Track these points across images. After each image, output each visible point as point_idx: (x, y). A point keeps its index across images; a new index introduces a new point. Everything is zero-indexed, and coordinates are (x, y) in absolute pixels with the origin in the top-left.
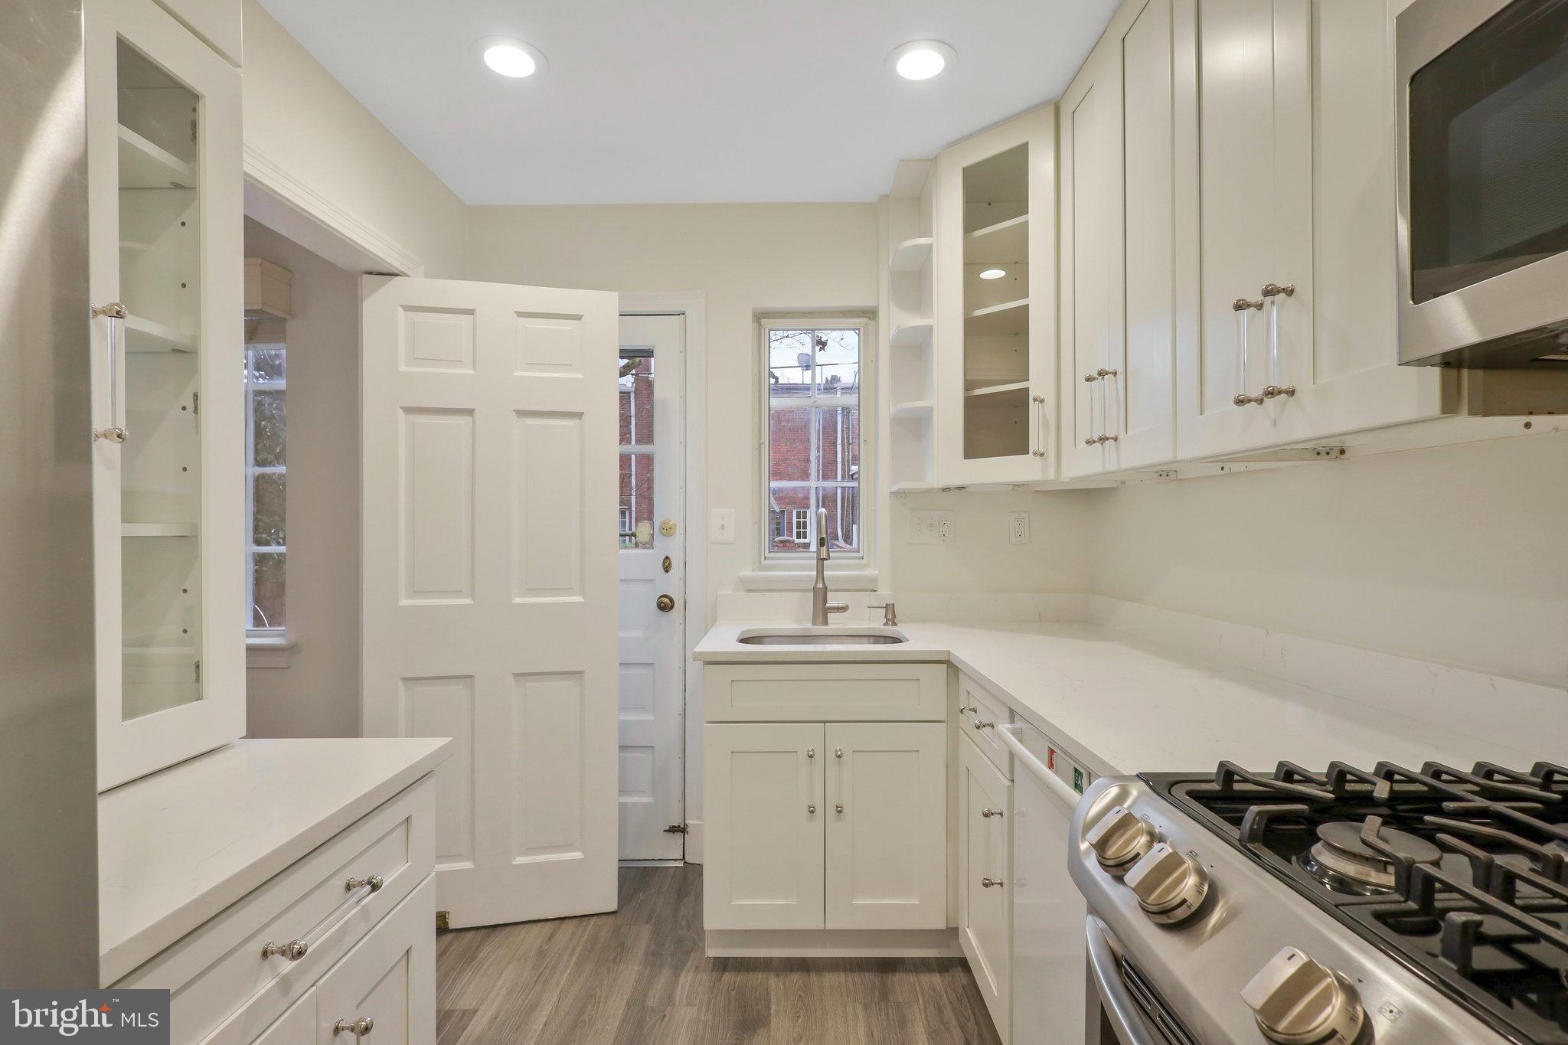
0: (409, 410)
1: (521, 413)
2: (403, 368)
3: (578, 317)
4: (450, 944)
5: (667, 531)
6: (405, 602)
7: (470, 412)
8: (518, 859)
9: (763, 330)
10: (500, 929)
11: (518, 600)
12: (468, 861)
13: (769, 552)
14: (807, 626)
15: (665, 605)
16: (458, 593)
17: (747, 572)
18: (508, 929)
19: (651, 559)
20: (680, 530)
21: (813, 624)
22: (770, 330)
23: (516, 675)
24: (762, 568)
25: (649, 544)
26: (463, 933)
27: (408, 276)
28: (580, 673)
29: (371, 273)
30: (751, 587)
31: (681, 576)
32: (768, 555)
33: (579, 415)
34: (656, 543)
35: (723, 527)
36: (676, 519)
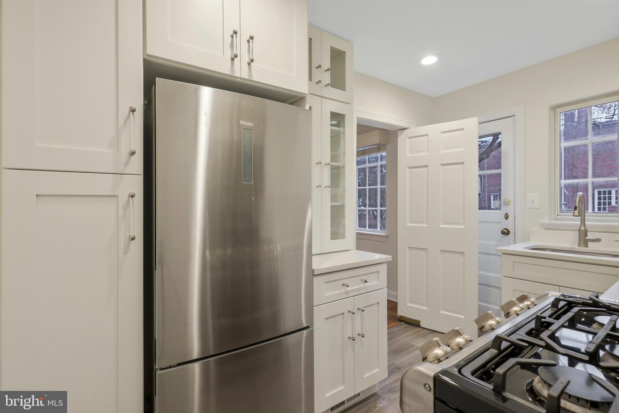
0: (409, 168)
1: (442, 165)
2: (408, 155)
3: (463, 129)
4: (420, 330)
5: (507, 203)
6: (409, 225)
7: (427, 166)
8: (442, 311)
9: (556, 113)
10: (436, 332)
11: (442, 226)
12: (426, 307)
13: (560, 212)
14: (576, 247)
15: (506, 232)
16: (423, 223)
17: (546, 221)
18: (438, 333)
19: (500, 214)
20: (512, 202)
21: (578, 246)
22: (560, 113)
23: (441, 251)
24: (556, 219)
25: (499, 209)
26: (425, 329)
27: (410, 128)
28: (463, 253)
29: (400, 130)
30: (548, 228)
31: (513, 221)
32: (559, 213)
33: (463, 163)
34: (502, 208)
35: (533, 201)
36: (510, 198)
